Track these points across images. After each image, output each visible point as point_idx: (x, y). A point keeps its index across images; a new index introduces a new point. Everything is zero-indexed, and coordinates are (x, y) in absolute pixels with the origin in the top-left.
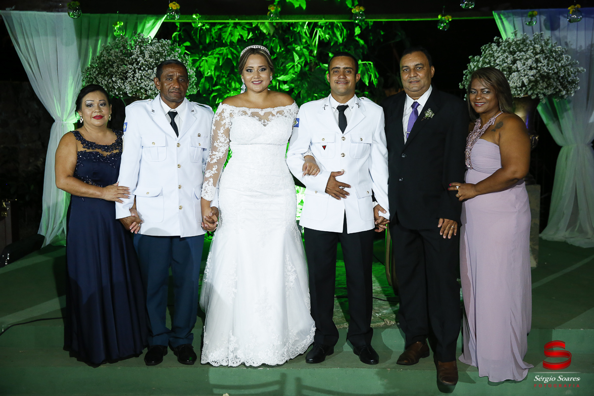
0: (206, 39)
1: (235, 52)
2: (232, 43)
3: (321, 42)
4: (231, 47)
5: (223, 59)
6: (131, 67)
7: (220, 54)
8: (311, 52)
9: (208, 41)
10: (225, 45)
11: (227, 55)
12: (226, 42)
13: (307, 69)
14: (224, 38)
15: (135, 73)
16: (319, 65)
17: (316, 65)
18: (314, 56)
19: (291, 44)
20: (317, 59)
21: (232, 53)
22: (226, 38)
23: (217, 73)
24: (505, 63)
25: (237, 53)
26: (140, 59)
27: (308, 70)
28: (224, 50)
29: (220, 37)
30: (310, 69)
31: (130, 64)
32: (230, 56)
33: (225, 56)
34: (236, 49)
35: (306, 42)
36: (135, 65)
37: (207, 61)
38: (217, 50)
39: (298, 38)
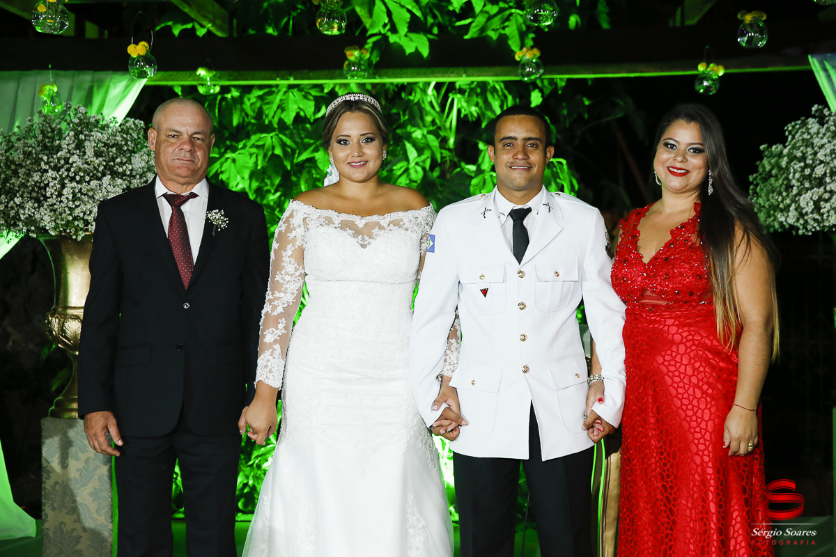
2: (282, 125)
3: (463, 122)
4: (280, 132)
5: (265, 156)
7: (258, 147)
8: (444, 141)
9: (235, 122)
10: (267, 129)
11: (273, 148)
12: (270, 122)
13: (436, 174)
14: (267, 116)
16: (460, 166)
17: (455, 165)
18: (449, 150)
19: (403, 126)
20: (457, 155)
21: (283, 145)
22: (271, 115)
23: (255, 184)
27: (439, 177)
28: (268, 139)
29: (260, 114)
30: (442, 176)
32: (278, 151)
33: (268, 150)
35: (433, 122)
37: (234, 161)
38: (254, 138)
39: (416, 114)
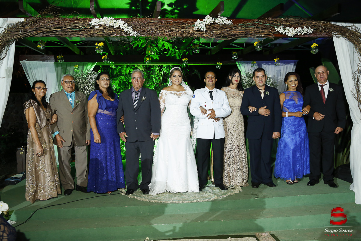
0: (114, 72)
1: (127, 78)
2: (126, 74)
3: (164, 74)
4: (125, 76)
5: (122, 81)
6: (87, 85)
7: (120, 79)
8: (159, 78)
9: (115, 74)
10: (123, 75)
11: (124, 79)
12: (123, 74)
13: (158, 85)
14: (122, 72)
15: (89, 87)
16: (163, 84)
17: (162, 83)
18: (160, 80)
19: (150, 75)
20: (162, 81)
21: (126, 79)
22: (123, 72)
23: (119, 88)
24: (249, 82)
25: (128, 79)
26: (91, 81)
27: (158, 86)
28: (123, 77)
29: (120, 71)
30: (159, 86)
31: (86, 83)
32: (125, 80)
33: (123, 80)
34: (128, 77)
35: (157, 74)
36: (88, 84)
37: (115, 82)
38: (119, 77)
39: (154, 72)
